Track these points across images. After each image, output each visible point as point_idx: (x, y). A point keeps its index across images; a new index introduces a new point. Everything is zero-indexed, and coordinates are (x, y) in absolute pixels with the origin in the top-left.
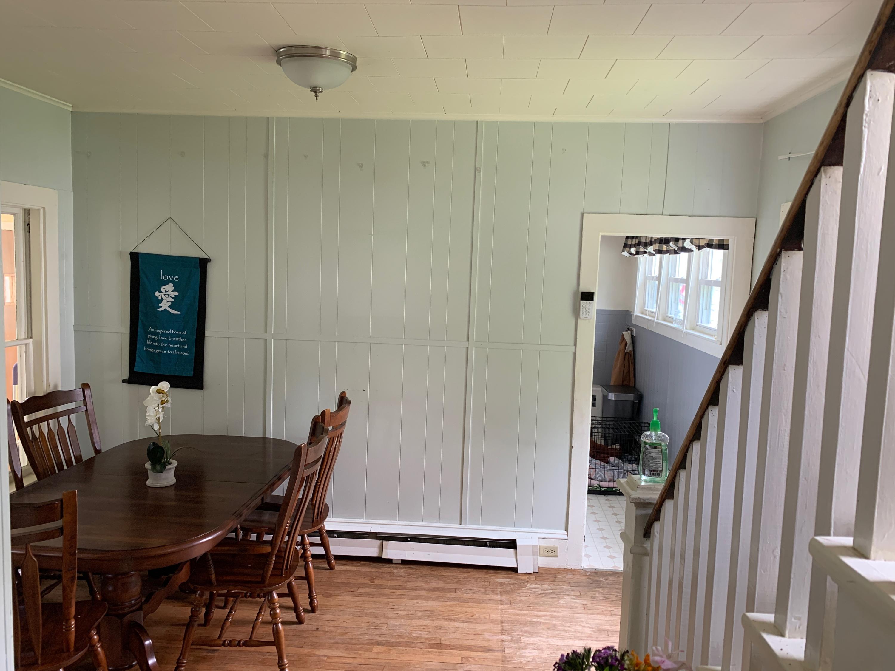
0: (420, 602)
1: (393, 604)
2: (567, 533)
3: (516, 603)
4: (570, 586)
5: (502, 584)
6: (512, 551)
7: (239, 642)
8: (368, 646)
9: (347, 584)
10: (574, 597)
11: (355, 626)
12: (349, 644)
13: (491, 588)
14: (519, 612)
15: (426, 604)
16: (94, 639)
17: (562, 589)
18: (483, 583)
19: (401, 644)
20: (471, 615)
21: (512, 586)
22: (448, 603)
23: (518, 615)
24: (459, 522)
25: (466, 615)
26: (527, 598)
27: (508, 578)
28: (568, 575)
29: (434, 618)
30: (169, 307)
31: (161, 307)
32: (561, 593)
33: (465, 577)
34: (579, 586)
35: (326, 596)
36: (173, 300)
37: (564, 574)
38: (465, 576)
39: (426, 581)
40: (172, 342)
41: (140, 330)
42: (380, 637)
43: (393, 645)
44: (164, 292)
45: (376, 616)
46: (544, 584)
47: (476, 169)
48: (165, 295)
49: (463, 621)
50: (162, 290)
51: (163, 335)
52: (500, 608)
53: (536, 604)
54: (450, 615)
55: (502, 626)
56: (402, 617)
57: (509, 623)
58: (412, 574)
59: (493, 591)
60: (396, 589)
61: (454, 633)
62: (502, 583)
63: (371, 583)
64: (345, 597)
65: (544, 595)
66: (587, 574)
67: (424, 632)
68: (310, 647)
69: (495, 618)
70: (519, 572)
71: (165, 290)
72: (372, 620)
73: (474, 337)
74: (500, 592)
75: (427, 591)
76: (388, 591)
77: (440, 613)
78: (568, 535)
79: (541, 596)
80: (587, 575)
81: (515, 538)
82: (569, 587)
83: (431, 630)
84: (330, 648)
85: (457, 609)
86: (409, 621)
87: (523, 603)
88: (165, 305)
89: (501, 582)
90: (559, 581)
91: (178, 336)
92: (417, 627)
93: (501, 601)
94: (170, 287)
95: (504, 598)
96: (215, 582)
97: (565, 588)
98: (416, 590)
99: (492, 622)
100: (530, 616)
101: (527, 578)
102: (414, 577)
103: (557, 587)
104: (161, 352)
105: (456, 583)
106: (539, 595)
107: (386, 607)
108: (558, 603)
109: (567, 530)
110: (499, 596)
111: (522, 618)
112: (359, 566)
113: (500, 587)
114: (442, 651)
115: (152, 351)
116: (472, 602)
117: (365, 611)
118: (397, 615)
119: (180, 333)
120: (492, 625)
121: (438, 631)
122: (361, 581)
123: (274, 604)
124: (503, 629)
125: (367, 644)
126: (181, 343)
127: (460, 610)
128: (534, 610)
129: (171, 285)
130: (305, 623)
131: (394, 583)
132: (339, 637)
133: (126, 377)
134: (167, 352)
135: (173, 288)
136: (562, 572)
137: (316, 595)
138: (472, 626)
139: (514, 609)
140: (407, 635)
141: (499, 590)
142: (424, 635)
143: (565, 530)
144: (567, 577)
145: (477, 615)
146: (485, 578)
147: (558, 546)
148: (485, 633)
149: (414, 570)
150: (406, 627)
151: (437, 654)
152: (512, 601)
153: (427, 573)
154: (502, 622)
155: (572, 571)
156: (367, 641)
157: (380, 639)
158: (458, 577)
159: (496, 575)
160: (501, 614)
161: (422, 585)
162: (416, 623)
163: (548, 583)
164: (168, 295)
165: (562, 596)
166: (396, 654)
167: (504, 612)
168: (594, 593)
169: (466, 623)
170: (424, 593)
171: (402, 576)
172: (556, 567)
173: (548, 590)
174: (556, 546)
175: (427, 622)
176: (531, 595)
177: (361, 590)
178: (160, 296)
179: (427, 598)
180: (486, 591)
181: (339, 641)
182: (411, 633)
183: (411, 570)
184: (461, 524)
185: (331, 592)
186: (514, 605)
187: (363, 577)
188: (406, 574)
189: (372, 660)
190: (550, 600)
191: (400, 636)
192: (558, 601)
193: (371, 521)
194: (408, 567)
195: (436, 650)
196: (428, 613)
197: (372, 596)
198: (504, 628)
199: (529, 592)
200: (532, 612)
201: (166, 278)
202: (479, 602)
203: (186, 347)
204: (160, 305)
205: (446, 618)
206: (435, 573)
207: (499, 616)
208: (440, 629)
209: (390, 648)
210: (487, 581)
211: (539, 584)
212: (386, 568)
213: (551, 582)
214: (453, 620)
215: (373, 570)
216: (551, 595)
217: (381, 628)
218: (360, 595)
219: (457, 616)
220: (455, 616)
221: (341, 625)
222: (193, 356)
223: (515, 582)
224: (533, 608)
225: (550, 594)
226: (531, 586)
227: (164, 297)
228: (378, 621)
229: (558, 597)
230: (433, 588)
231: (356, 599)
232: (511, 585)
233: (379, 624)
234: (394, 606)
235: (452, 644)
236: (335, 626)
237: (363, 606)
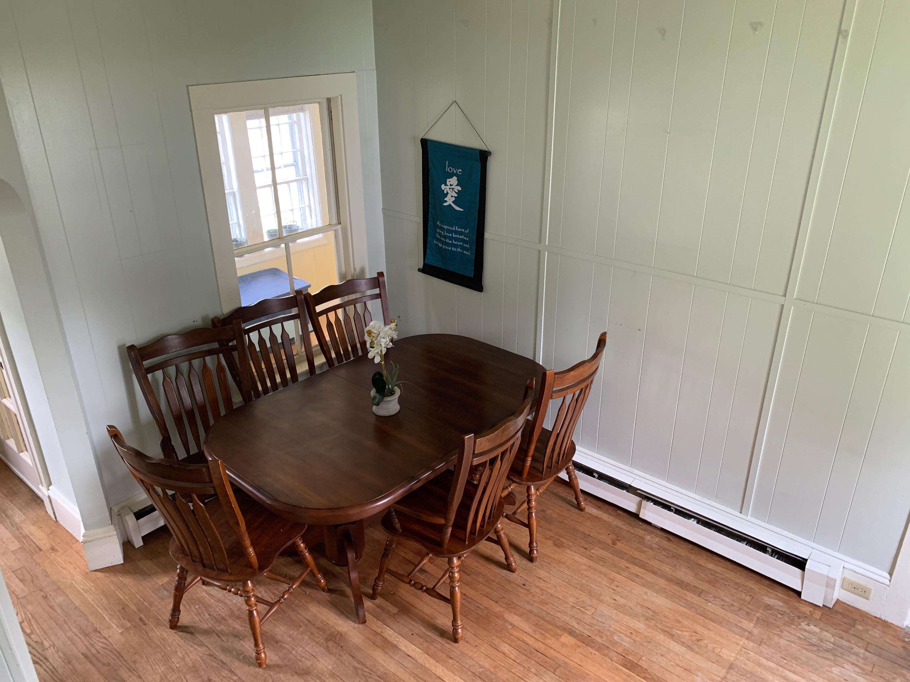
0: (649, 592)
1: (618, 584)
2: (889, 578)
3: (768, 646)
4: (866, 650)
5: (768, 607)
6: (798, 571)
7: (423, 586)
8: (559, 631)
9: (586, 536)
10: (860, 671)
11: (561, 597)
12: (543, 619)
13: (749, 608)
14: (764, 661)
15: (654, 599)
16: (301, 547)
17: (849, 650)
18: (744, 596)
19: (594, 645)
20: (698, 638)
21: (779, 616)
22: (682, 609)
23: (759, 665)
24: (739, 510)
25: (692, 636)
26: (789, 643)
27: (783, 602)
28: (875, 630)
29: (652, 624)
30: (453, 202)
31: (446, 201)
32: (844, 657)
33: (727, 577)
34: (879, 655)
35: (555, 545)
36: (456, 195)
37: (870, 625)
38: (727, 575)
39: (675, 566)
40: (456, 239)
41: (430, 223)
42: (578, 623)
43: (585, 641)
44: (449, 185)
45: (590, 594)
46: (827, 631)
47: (841, 33)
48: (450, 188)
49: (683, 643)
50: (448, 183)
51: (449, 231)
52: (742, 643)
53: (796, 659)
54: (672, 628)
55: (727, 673)
56: (618, 607)
57: (740, 672)
58: (665, 549)
59: (748, 614)
60: (634, 563)
61: (662, 656)
62: (769, 605)
63: (612, 544)
64: (574, 553)
65: (815, 648)
66: (907, 640)
67: (628, 639)
68: (504, 605)
69: (725, 656)
70: (802, 597)
71: (450, 183)
72: (584, 597)
73: (795, 291)
74: (758, 619)
75: (667, 580)
76: (623, 563)
77: (664, 619)
78: (892, 581)
79: (811, 648)
80: (904, 641)
81: (806, 558)
82: (862, 651)
83: (638, 639)
84: (520, 615)
85: (686, 622)
86: (622, 615)
87: (779, 650)
88: (449, 200)
89: (768, 603)
90: (854, 635)
91: (461, 233)
92: (624, 628)
93: (750, 632)
94: (453, 181)
95: (756, 631)
97: (856, 649)
98: (655, 573)
99: (718, 660)
100: (775, 674)
101: (810, 612)
102: (665, 554)
103: (845, 643)
104: (447, 248)
105: (709, 582)
106: (810, 645)
107: (608, 585)
108: (828, 671)
109: (891, 574)
110: (752, 625)
111: (761, 673)
112: (613, 515)
113: (762, 612)
114: (632, 676)
115: (440, 245)
116: (711, 620)
117: (584, 581)
118: (613, 601)
119: (463, 230)
120: (715, 665)
121: (645, 644)
122: (602, 537)
123: (453, 568)
124: (725, 678)
125: (558, 627)
126: (464, 241)
127: (690, 625)
128: (786, 666)
129: (455, 178)
130: (516, 573)
131: (636, 554)
132: (538, 605)
133: (421, 266)
134: (452, 249)
135: (457, 182)
136: (869, 620)
137: (536, 547)
138: (689, 655)
139: (760, 653)
140: (609, 634)
141: (758, 615)
142: (626, 643)
143: (889, 574)
144: (870, 632)
145: (706, 642)
146: (752, 588)
147: (873, 589)
148: (699, 674)
149: (670, 544)
150: (613, 622)
151: (625, 677)
152: (764, 640)
153: (682, 554)
154: (731, 667)
155: (885, 625)
156: (561, 624)
157: (576, 626)
158: (717, 575)
159: (770, 590)
160: (737, 654)
161: (667, 569)
162: (627, 622)
163: (834, 631)
164: (453, 189)
165: (843, 661)
166: (580, 655)
167: (742, 653)
168: (895, 676)
169: (685, 648)
170: (662, 582)
171: (651, 548)
172: (864, 609)
173: (828, 643)
174: (869, 586)
175: (640, 626)
176: (798, 641)
177: (597, 551)
178: (446, 190)
179: (661, 591)
180: (740, 609)
181: (535, 611)
182: (614, 633)
183: (666, 542)
184: (741, 513)
185: (565, 541)
186: (764, 646)
187: (608, 532)
188: (657, 547)
189: (552, 651)
190: (820, 660)
191: (600, 633)
192: (831, 666)
193: (636, 472)
194: (666, 537)
195: (627, 671)
196: (649, 613)
197: (602, 564)
198: (729, 676)
199: (798, 635)
200: (781, 669)
201: (450, 170)
202: (720, 624)
203: (468, 246)
204: (445, 199)
205: (666, 629)
206: (692, 557)
207: (733, 655)
208: (650, 642)
209: (579, 643)
210: (750, 596)
211: (820, 629)
212: (639, 531)
213: (841, 632)
214: (671, 636)
215: (624, 528)
216: (827, 653)
217: (586, 611)
218: (590, 558)
219: (680, 633)
220: (678, 632)
221: (548, 590)
222: (473, 257)
223: (788, 611)
224: (786, 663)
225: (827, 651)
226: (807, 628)
227: (449, 191)
228: (589, 602)
229: (835, 661)
230: (677, 579)
231: (585, 560)
232: (780, 613)
233: (587, 606)
234: (618, 587)
235: (650, 670)
236: (543, 588)
237: (585, 573)
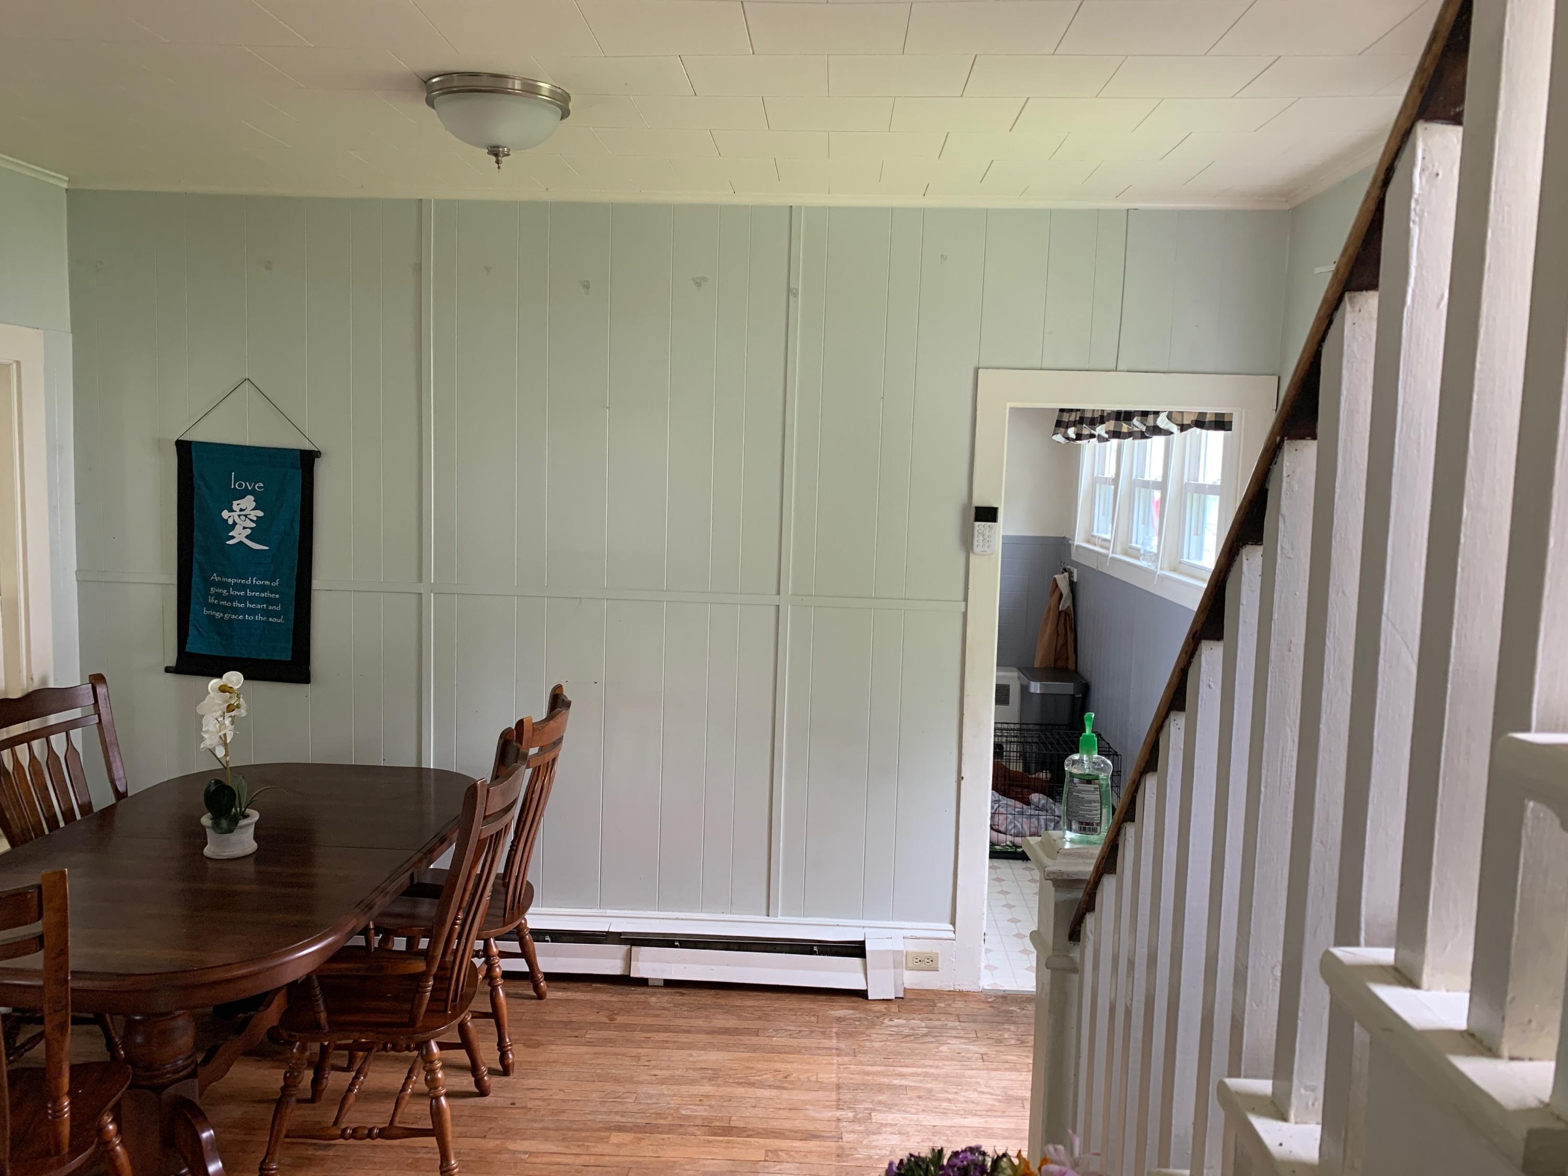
0: (694, 1053)
1: (648, 1058)
2: (953, 929)
3: (864, 1053)
4: (960, 1021)
5: (839, 1020)
6: (857, 961)
7: (371, 1130)
8: (602, 1134)
9: (567, 1024)
10: (966, 1041)
11: (578, 1098)
12: (569, 1129)
13: (820, 1027)
14: (870, 1068)
15: (705, 1057)
16: (109, 1131)
17: (944, 1027)
18: (808, 1018)
19: (660, 1130)
20: (785, 1075)
21: (857, 1023)
22: (746, 1055)
23: (867, 1074)
24: (765, 912)
25: (776, 1076)
26: (884, 1043)
27: (852, 1009)
28: (956, 1002)
29: (719, 1082)
30: (247, 537)
31: (233, 537)
32: (944, 1034)
33: (775, 1007)
34: (975, 1021)
35: (529, 1046)
36: (254, 525)
37: (950, 999)
38: (775, 1006)
39: (707, 1017)
40: (253, 600)
41: (196, 579)
42: (623, 1116)
43: (646, 1130)
44: (238, 510)
45: (617, 1080)
46: (913, 1019)
47: (791, 292)
48: (239, 516)
49: (770, 1086)
50: (235, 507)
51: (237, 587)
52: (835, 1061)
53: (900, 1054)
54: (747, 1077)
55: (839, 1094)
56: (663, 1082)
57: (852, 1089)
58: (683, 1005)
59: (823, 1033)
60: (652, 1031)
61: (754, 1107)
62: (840, 1017)
63: (610, 1020)
64: (563, 1047)
65: (912, 1038)
66: (990, 1000)
67: (702, 1108)
68: (499, 1136)
69: (826, 1081)
70: (870, 998)
71: (240, 506)
72: (609, 1087)
73: (789, 585)
74: (836, 1033)
75: (708, 1033)
76: (639, 1036)
77: (730, 1072)
78: (956, 933)
79: (908, 1039)
80: (989, 1002)
81: (862, 939)
82: (957, 1024)
83: (713, 1103)
84: (533, 1138)
85: (759, 1066)
86: (675, 1087)
87: (877, 1053)
88: (239, 535)
89: (838, 1015)
90: (940, 1013)
91: (263, 589)
92: (688, 1099)
93: (837, 1049)
94: (248, 502)
95: (842, 1045)
96: (327, 1028)
97: (951, 1024)
98: (688, 1032)
99: (822, 1087)
100: (888, 1075)
101: (885, 1008)
102: (686, 1009)
103: (937, 1023)
104: (233, 617)
105: (759, 1018)
106: (905, 1037)
107: (634, 1063)
108: (937, 1052)
109: (953, 923)
110: (834, 1041)
111: (873, 1080)
112: (588, 992)
113: (837, 1025)
114: (732, 1140)
115: (218, 615)
116: (785, 1053)
117: (599, 1071)
118: (654, 1078)
119: (267, 583)
120: (820, 1092)
121: (725, 1104)
122: (593, 1018)
123: (432, 1062)
124: (839, 1100)
125: (599, 1130)
126: (269, 601)
127: (765, 1067)
128: (894, 1064)
129: (250, 498)
130: (491, 1095)
131: (649, 1021)
132: (550, 1118)
133: (172, 661)
134: (245, 617)
135: (254, 504)
136: (945, 996)
137: (511, 1045)
138: (785, 1095)
139: (861, 1063)
140: (672, 1112)
141: (834, 1030)
142: (702, 1111)
143: (951, 924)
144: (954, 1005)
145: (795, 1075)
146: (811, 1008)
147: (939, 952)
148: (808, 1107)
149: (686, 998)
150: (668, 1099)
151: (724, 1145)
152: (857, 1050)
153: (708, 1002)
154: (838, 1087)
155: (963, 995)
156: (601, 1125)
157: (623, 1120)
158: (764, 1009)
159: (831, 1004)
160: (837, 1074)
161: (700, 1023)
162: (687, 1092)
163: (920, 1016)
164: (246, 516)
165: (945, 1038)
166: (650, 1147)
167: (842, 1070)
168: (1000, 1032)
169: (776, 1090)
170: (703, 1037)
171: (665, 1009)
172: (935, 988)
173: (921, 1029)
174: (934, 951)
175: (707, 1089)
176: (891, 1038)
177: (592, 1035)
178: (231, 518)
179: (706, 1047)
180: (812, 1032)
181: (551, 1125)
182: (678, 1109)
183: (680, 997)
184: (768, 916)
185: (539, 1038)
186: (860, 1055)
187: (595, 1010)
188: (672, 1005)
189: (608, 1158)
190: (923, 1046)
191: (659, 1115)
192: (937, 1048)
193: (610, 912)
194: (676, 992)
195: (722, 1138)
196: (708, 1073)
197: (611, 1045)
198: (842, 1097)
199: (887, 1032)
200: (891, 1068)
201: (240, 485)
202: (799, 1052)
203: (279, 608)
204: (230, 534)
205: (740, 1081)
206: (723, 1002)
207: (833, 1075)
208: (730, 1100)
209: (640, 1135)
210: (814, 1015)
211: (905, 1019)
212: (636, 995)
213: (926, 1015)
214: (752, 1085)
215: (613, 999)
216: (926, 1037)
217: (625, 1100)
218: (589, 1043)
219: (759, 1078)
220: (756, 1078)
221: (555, 1097)
222: (291, 625)
223: (862, 1016)
224: (893, 1062)
225: (925, 1035)
226: (891, 1023)
227: (237, 520)
228: (621, 1089)
229: (937, 1041)
230: (720, 1028)
231: (584, 1049)
232: (855, 1020)
233: (622, 1094)
234: (650, 1061)
235: (750, 1126)
236: (546, 1098)
237: (593, 1062)
